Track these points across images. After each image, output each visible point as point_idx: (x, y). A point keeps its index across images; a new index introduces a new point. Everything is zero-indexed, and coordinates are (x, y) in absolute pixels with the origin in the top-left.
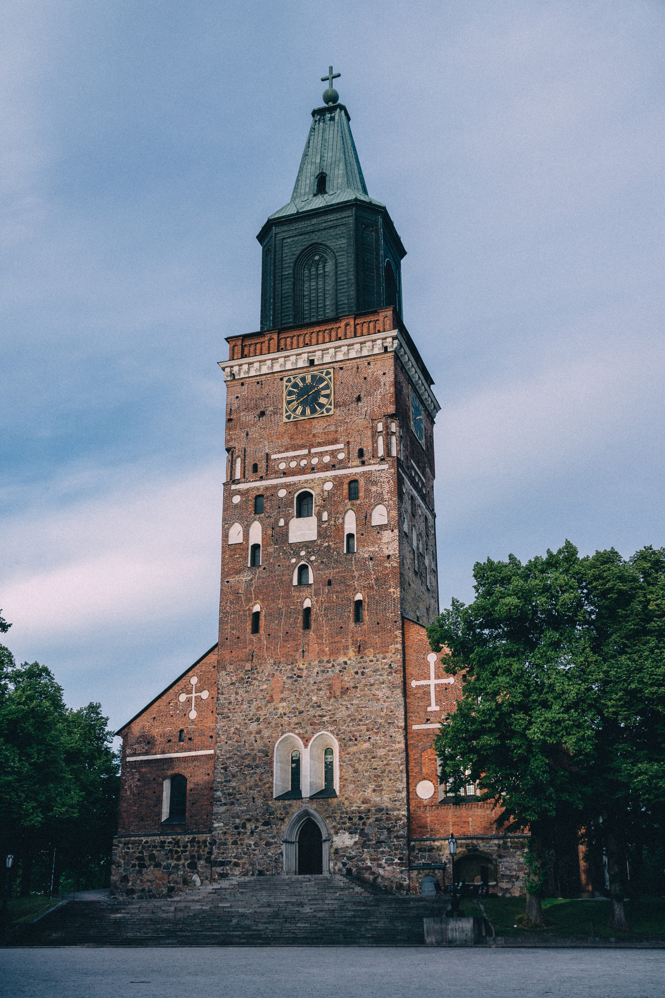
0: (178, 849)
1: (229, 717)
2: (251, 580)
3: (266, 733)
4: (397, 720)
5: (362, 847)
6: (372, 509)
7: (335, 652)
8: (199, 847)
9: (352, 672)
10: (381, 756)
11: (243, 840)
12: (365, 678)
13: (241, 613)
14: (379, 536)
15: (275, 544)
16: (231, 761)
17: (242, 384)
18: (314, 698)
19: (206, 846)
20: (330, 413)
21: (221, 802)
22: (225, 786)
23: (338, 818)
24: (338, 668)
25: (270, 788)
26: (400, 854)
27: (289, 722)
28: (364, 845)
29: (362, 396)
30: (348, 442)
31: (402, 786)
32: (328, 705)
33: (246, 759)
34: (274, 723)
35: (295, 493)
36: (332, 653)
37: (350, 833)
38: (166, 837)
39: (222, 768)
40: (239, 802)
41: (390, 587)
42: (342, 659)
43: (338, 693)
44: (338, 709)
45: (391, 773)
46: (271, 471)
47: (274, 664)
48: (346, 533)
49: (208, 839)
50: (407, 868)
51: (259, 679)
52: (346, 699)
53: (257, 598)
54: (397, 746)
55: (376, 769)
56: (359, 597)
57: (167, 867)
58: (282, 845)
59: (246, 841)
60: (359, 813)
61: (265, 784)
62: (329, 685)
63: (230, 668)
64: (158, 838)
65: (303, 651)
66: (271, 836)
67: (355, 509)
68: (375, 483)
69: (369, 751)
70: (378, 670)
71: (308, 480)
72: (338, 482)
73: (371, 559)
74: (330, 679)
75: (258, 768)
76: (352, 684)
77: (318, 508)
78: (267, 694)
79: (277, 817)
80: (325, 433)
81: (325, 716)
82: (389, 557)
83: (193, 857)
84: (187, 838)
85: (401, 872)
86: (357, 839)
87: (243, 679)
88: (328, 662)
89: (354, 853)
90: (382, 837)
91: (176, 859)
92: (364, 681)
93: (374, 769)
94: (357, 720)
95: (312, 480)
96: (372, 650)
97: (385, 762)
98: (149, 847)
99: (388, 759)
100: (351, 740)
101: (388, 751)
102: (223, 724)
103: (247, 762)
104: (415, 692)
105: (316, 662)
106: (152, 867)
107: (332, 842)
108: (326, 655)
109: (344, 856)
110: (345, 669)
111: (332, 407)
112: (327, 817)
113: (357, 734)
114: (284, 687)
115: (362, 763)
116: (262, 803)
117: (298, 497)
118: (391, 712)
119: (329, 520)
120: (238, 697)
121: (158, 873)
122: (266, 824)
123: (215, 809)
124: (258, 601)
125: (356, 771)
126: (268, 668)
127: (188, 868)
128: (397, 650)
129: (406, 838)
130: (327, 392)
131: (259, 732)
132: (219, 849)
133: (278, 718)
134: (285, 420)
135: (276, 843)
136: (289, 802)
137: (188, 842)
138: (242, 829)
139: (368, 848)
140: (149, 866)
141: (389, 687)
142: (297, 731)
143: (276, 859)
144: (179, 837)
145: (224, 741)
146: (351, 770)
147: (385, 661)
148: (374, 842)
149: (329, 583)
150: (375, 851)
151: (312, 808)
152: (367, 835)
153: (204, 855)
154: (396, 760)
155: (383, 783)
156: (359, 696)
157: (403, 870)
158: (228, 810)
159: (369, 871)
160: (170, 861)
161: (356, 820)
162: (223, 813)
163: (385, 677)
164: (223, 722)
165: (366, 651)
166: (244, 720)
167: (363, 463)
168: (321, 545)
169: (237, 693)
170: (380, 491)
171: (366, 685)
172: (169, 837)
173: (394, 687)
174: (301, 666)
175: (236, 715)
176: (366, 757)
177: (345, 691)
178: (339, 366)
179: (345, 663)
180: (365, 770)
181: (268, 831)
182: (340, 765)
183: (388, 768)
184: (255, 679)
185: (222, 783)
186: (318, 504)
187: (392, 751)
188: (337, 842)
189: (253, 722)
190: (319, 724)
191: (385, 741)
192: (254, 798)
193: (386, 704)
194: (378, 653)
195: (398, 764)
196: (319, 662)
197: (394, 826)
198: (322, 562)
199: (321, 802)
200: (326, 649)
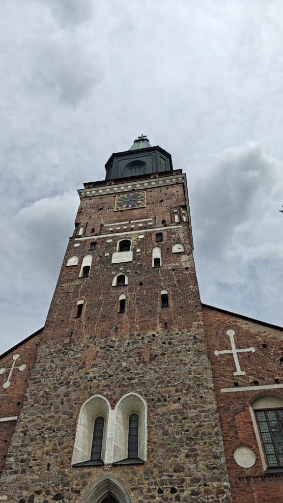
1: (40, 382)
2: (80, 284)
3: (73, 396)
4: (206, 382)
6: (173, 246)
9: (160, 342)
10: (192, 417)
12: (171, 347)
13: (69, 304)
14: (178, 258)
17: (91, 199)
18: (124, 364)
20: (144, 206)
21: (12, 469)
22: (20, 451)
23: (145, 491)
24: (147, 340)
25: (69, 453)
27: (98, 385)
31: (220, 451)
33: (49, 421)
36: (142, 329)
39: (21, 432)
41: (189, 285)
42: (150, 333)
43: (147, 359)
44: (147, 372)
45: (205, 436)
46: (103, 231)
47: (90, 338)
52: (155, 364)
53: (82, 295)
54: (209, 407)
55: (188, 431)
60: (170, 483)
61: (64, 448)
62: (138, 353)
63: (50, 342)
65: (117, 328)
69: (180, 412)
70: (182, 341)
73: (174, 270)
75: (59, 430)
76: (160, 352)
79: (72, 489)
81: (134, 379)
82: (187, 268)
88: (138, 335)
92: (171, 349)
93: (186, 431)
94: (166, 381)
95: (131, 234)
96: (177, 326)
97: (197, 424)
99: (200, 420)
100: (159, 401)
101: (200, 412)
103: (49, 425)
104: (219, 359)
105: (128, 336)
108: (137, 330)
110: (154, 340)
112: (133, 489)
113: (166, 395)
114: (97, 355)
115: (172, 424)
117: (120, 243)
118: (199, 374)
120: (53, 364)
123: (3, 478)
124: (83, 297)
125: (166, 433)
126: (85, 341)
128: (199, 326)
130: (143, 199)
131: (66, 395)
133: (88, 381)
134: (115, 210)
136: (89, 470)
141: (195, 353)
142: (105, 393)
145: (30, 404)
146: (160, 432)
147: (190, 333)
149: (141, 284)
151: (115, 476)
154: (209, 421)
155: (197, 447)
156: (167, 361)
158: (17, 480)
161: (167, 493)
162: (10, 483)
163: (191, 346)
166: (55, 384)
167: (166, 226)
169: (52, 362)
170: (177, 236)
171: (173, 353)
173: (200, 354)
174: (114, 339)
175: (48, 380)
176: (176, 418)
177: (153, 357)
178: (150, 190)
179: (154, 335)
180: (176, 432)
182: (149, 427)
183: (201, 430)
184: (71, 350)
185: (17, 447)
186: (134, 244)
187: (204, 411)
189: (63, 386)
191: (195, 402)
192: (49, 465)
193: (194, 368)
194: (183, 328)
195: (212, 426)
196: (131, 335)
197: (217, 501)
198: (136, 273)
199: (126, 470)
200: (137, 326)
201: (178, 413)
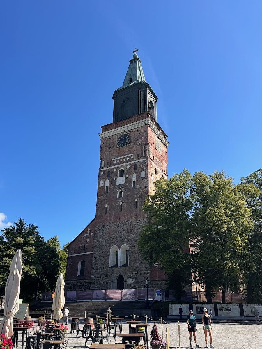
0: (81, 285)
1: (97, 241)
2: (105, 197)
5: (136, 284)
6: (141, 173)
7: (129, 218)
8: (87, 284)
11: (100, 281)
12: (138, 226)
13: (102, 208)
15: (113, 186)
16: (97, 255)
17: (105, 139)
18: (122, 233)
20: (129, 145)
21: (94, 269)
23: (128, 274)
27: (115, 242)
29: (139, 139)
30: (134, 153)
32: (126, 235)
33: (102, 254)
34: (110, 242)
35: (119, 170)
37: (132, 279)
39: (95, 257)
40: (99, 269)
42: (131, 220)
44: (129, 236)
46: (112, 164)
47: (111, 223)
48: (133, 181)
49: (90, 281)
51: (107, 228)
52: (132, 233)
53: (107, 202)
56: (136, 200)
58: (111, 283)
60: (135, 272)
61: (107, 262)
63: (99, 225)
64: (76, 281)
65: (119, 218)
66: (108, 280)
67: (136, 173)
68: (142, 165)
71: (123, 166)
72: (131, 165)
73: (140, 188)
74: (127, 227)
75: (105, 257)
76: (134, 228)
77: (125, 174)
78: (109, 233)
79: (110, 274)
80: (128, 151)
81: (125, 239)
82: (145, 187)
83: (85, 288)
86: (134, 281)
87: (102, 228)
89: (133, 286)
90: (142, 280)
91: (80, 288)
98: (73, 284)
100: (133, 247)
102: (95, 243)
105: (123, 222)
107: (127, 282)
108: (126, 219)
110: (132, 223)
112: (125, 273)
114: (114, 230)
115: (136, 254)
116: (106, 269)
119: (128, 177)
120: (100, 234)
122: (107, 276)
123: (92, 271)
129: (150, 280)
130: (129, 139)
131: (106, 245)
133: (112, 240)
134: (117, 148)
136: (114, 269)
137: (84, 282)
138: (100, 278)
142: (117, 244)
143: (109, 288)
146: (133, 257)
148: (140, 282)
149: (128, 196)
150: (140, 285)
151: (121, 270)
152: (137, 279)
155: (143, 261)
162: (94, 273)
165: (138, 217)
167: (139, 159)
168: (126, 185)
172: (79, 281)
177: (132, 230)
178: (132, 131)
182: (130, 256)
185: (94, 262)
189: (104, 242)
190: (124, 242)
192: (103, 267)
194: (142, 218)
197: (146, 276)
198: (126, 190)
199: (123, 268)
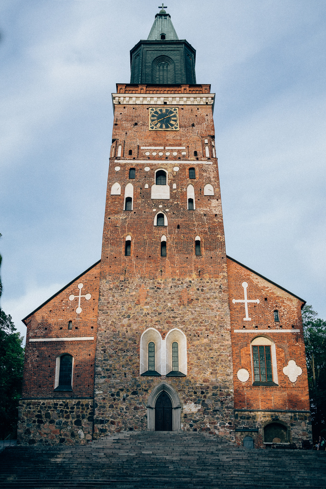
0: (68, 410)
1: (107, 313)
2: (126, 219)
4: (226, 325)
5: (204, 414)
6: (204, 186)
7: (183, 274)
8: (83, 409)
9: (195, 288)
10: (216, 349)
11: (118, 404)
12: (203, 294)
13: (118, 240)
14: (209, 202)
15: (142, 199)
16: (108, 345)
17: (124, 108)
18: (169, 304)
19: (88, 408)
20: (177, 130)
21: (101, 375)
22: (104, 363)
23: (186, 392)
24: (185, 285)
25: (137, 367)
26: (230, 419)
27: (152, 320)
28: (205, 412)
29: (195, 124)
30: (188, 146)
31: (230, 371)
32: (179, 310)
33: (120, 344)
34: (140, 319)
35: (155, 170)
36: (181, 274)
37: (195, 403)
38: (58, 400)
39: (102, 350)
40: (114, 376)
42: (188, 279)
43: (186, 302)
44: (186, 313)
45: (223, 362)
46: (140, 155)
47: (141, 278)
48: (188, 198)
49: (90, 403)
50: (234, 430)
51: (130, 287)
52: (192, 307)
53: (129, 231)
54: (227, 343)
55: (212, 358)
56: (198, 238)
57: (59, 423)
58: (146, 409)
59: (120, 406)
60: (201, 389)
61: (133, 363)
62: (179, 296)
63: (109, 278)
64: (52, 401)
65: (161, 271)
66: (138, 403)
67: (193, 184)
68: (205, 171)
70: (212, 289)
71: (163, 164)
72: (182, 168)
73: (205, 215)
74: (180, 292)
75: (128, 351)
76: (195, 297)
77: (170, 180)
78: (136, 298)
79: (143, 389)
80: (174, 140)
81: (177, 318)
82: (216, 215)
83: (78, 416)
84: (74, 402)
85: (230, 433)
86: (200, 408)
87: (118, 286)
88: (179, 280)
89: (198, 418)
90: (217, 407)
91: (65, 418)
92: (203, 295)
94: (199, 322)
95: (166, 164)
96: (208, 275)
97: (218, 354)
98: (45, 407)
99: (221, 351)
100: (195, 336)
101: (221, 346)
102: (102, 317)
103: (120, 347)
104: (235, 307)
105: (171, 279)
106: (48, 423)
107: (183, 409)
108: (177, 275)
109: (191, 419)
110: (190, 286)
111: (178, 127)
112: (179, 391)
113: (200, 332)
114: (148, 295)
115: (203, 353)
116: (131, 378)
117: (156, 173)
118: (222, 318)
119: (177, 188)
120: (114, 299)
121: (53, 427)
122: (134, 393)
123: (97, 381)
124: (129, 233)
125: (199, 359)
126: (137, 280)
127: (75, 424)
128: (224, 277)
129: (233, 408)
130: (175, 119)
131: (129, 325)
132: (99, 410)
133: (144, 316)
134: (150, 129)
135: (142, 408)
136: (151, 378)
137: (74, 405)
138: (117, 396)
139: (208, 415)
140: (46, 422)
141: (220, 301)
142: (157, 327)
143: (142, 420)
144: (68, 401)
145: (103, 330)
146: (195, 357)
147: (217, 283)
148: (212, 410)
149: (178, 227)
150: (213, 417)
151: (168, 383)
152: (206, 405)
153: (86, 415)
154: (226, 352)
155: (217, 368)
156: (200, 305)
157: (231, 432)
158: (106, 382)
159: (208, 432)
160: (61, 419)
161: (199, 394)
162: (102, 384)
163: (217, 294)
164: (103, 316)
165: (204, 275)
166: (119, 316)
167: (197, 159)
168: (172, 203)
169: (113, 296)
170: (208, 176)
171: (204, 299)
172: (60, 400)
173: (223, 302)
174: (160, 281)
175: (113, 312)
176: (205, 349)
177: (190, 301)
178: (182, 107)
179: (190, 282)
180: (205, 358)
181: (136, 399)
182: (188, 354)
183: (221, 358)
184: (127, 287)
185: (102, 361)
186: (170, 178)
187: (223, 346)
188: (186, 409)
189: (125, 318)
190: (173, 323)
191: (218, 339)
193: (218, 313)
194: (212, 278)
195: (228, 356)
196: (173, 279)
197: (226, 400)
198: (174, 213)
199: (174, 379)
200: (178, 271)
201: (207, 346)
